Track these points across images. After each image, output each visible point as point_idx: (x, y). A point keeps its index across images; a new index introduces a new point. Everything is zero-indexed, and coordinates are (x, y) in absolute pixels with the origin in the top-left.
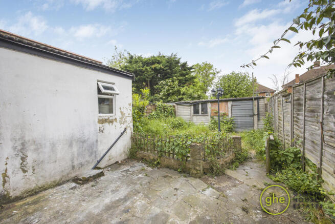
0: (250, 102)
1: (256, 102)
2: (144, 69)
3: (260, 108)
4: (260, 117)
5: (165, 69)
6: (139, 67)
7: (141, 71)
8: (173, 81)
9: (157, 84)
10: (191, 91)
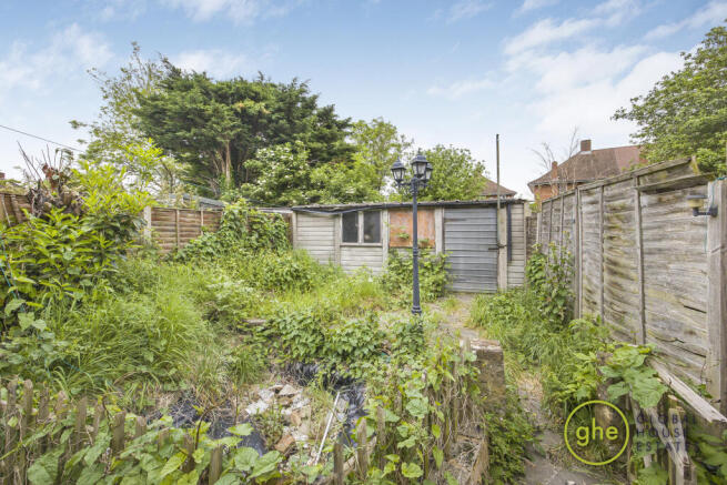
0: (490, 213)
1: (503, 212)
2: (209, 109)
3: (513, 228)
4: (514, 252)
5: (274, 117)
6: (193, 101)
7: (200, 113)
8: (294, 152)
9: (252, 156)
10: (338, 177)
